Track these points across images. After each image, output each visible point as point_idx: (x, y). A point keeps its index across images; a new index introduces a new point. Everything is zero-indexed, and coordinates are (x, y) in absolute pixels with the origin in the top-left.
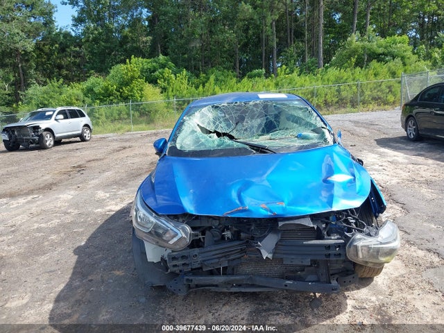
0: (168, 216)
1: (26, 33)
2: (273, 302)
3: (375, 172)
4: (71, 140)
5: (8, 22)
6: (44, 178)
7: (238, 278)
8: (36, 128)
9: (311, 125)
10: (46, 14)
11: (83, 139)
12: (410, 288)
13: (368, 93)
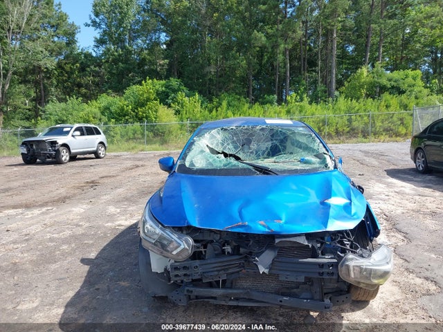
0: (173, 228)
1: (49, 51)
2: (269, 318)
3: (381, 202)
4: (86, 156)
5: (34, 41)
6: (59, 192)
7: (235, 291)
8: (54, 143)
9: (313, 150)
10: (70, 34)
11: (98, 157)
12: (404, 313)
13: (379, 124)
